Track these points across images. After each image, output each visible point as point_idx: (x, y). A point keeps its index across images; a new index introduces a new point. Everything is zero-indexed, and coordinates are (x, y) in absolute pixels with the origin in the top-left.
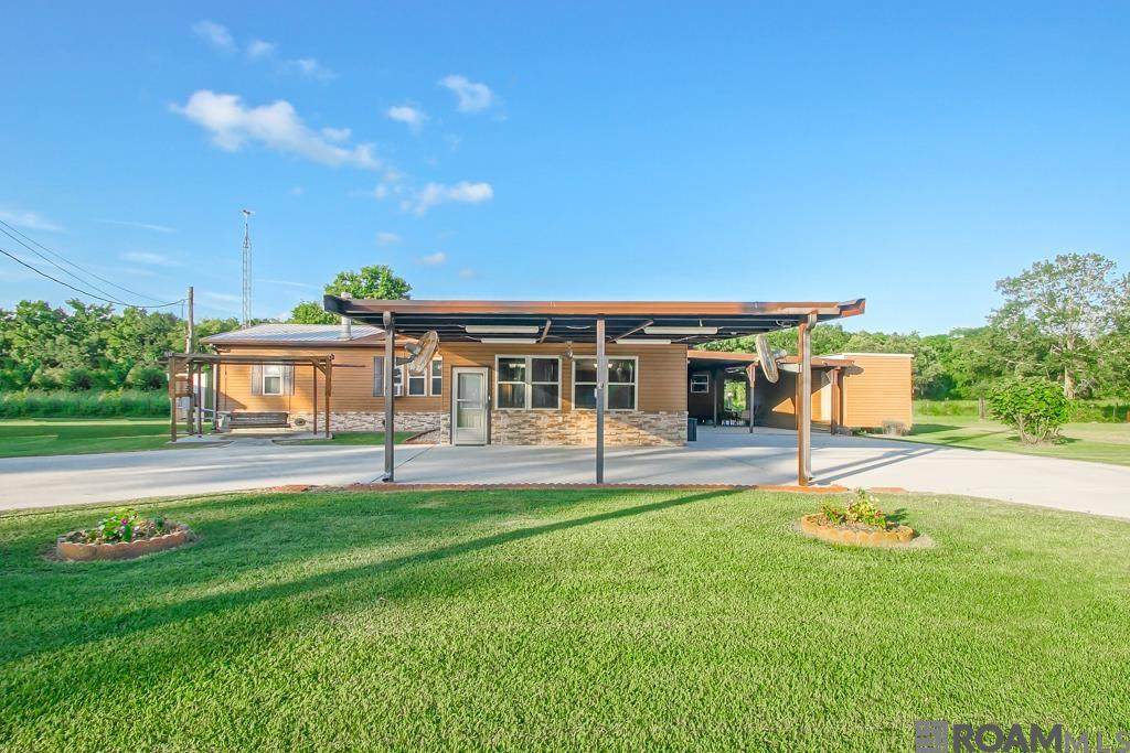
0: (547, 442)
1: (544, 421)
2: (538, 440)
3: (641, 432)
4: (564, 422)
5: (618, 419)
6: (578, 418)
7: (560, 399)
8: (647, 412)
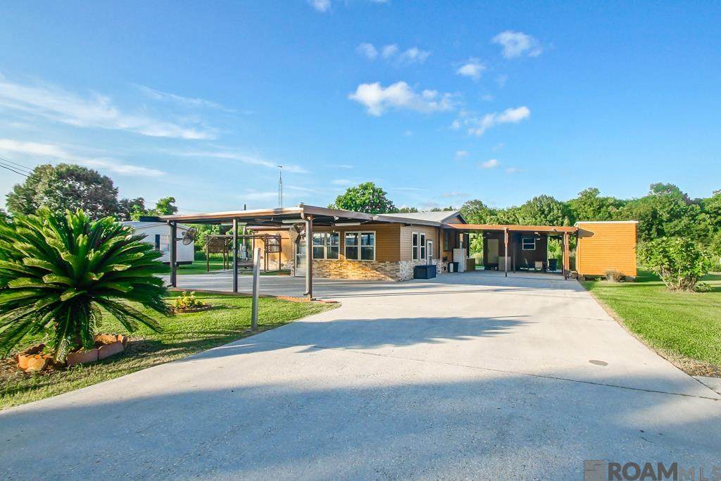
0: (334, 276)
1: (333, 266)
2: (330, 275)
3: (378, 273)
4: (341, 266)
5: (366, 265)
6: (347, 264)
7: (339, 255)
8: (380, 262)
